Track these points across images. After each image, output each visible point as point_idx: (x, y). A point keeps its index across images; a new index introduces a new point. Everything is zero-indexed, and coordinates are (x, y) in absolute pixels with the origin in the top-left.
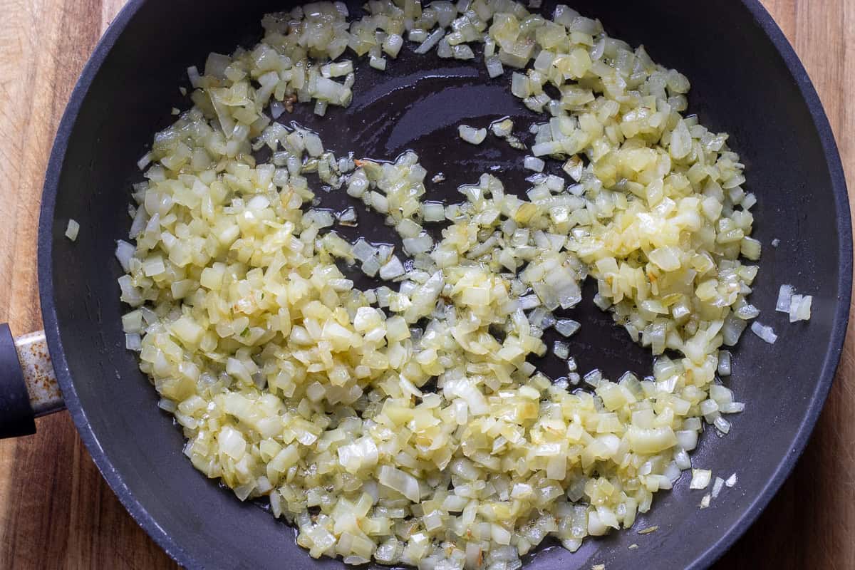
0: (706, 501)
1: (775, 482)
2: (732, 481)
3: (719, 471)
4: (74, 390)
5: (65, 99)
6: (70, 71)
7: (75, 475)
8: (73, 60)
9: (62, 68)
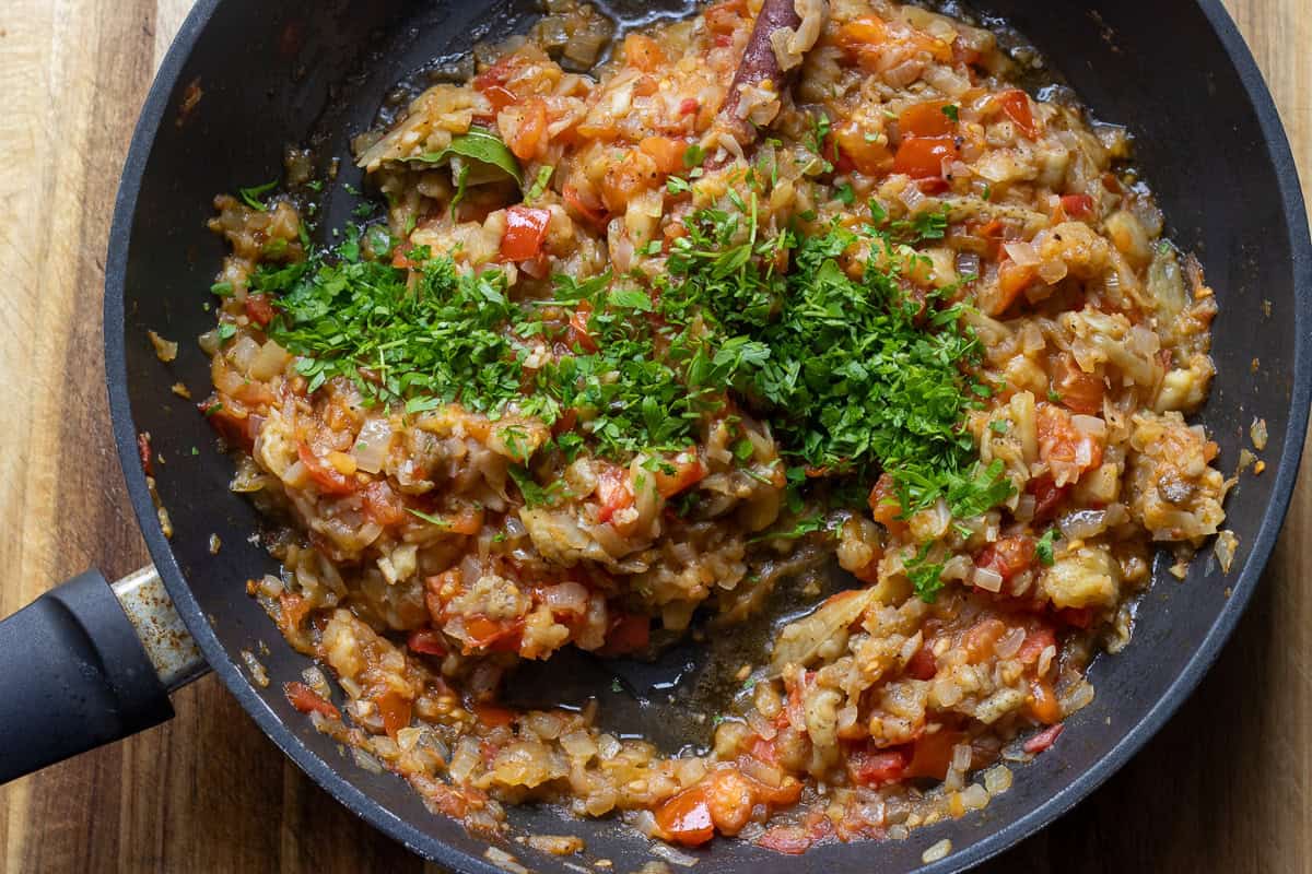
4: (217, 642)
5: (100, 219)
6: (108, 177)
7: (126, 782)
8: (111, 159)
9: (94, 173)
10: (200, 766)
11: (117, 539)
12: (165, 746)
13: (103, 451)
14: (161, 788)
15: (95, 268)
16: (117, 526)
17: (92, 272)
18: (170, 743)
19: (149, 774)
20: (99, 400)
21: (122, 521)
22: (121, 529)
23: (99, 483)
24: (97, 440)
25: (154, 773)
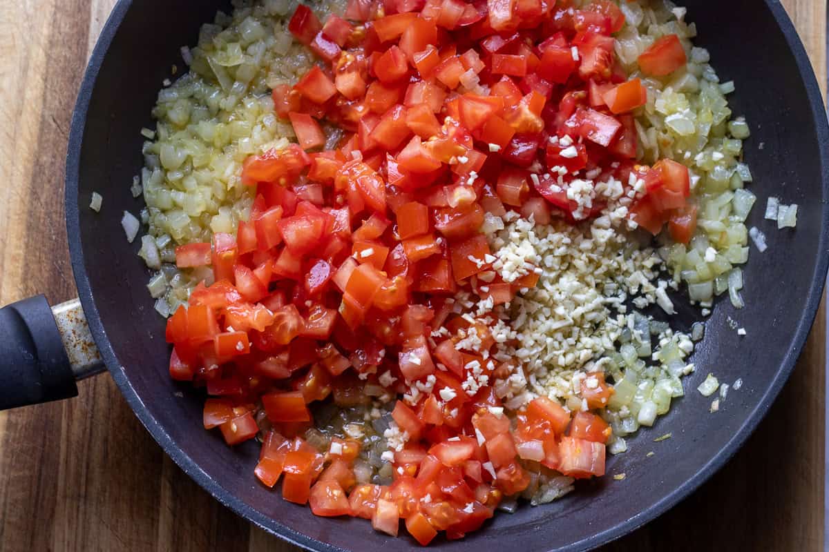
0: (715, 405)
1: (779, 380)
2: (738, 384)
3: (724, 376)
4: (112, 351)
5: (55, 91)
6: (61, 65)
7: (63, 446)
8: (63, 54)
9: (52, 62)
10: (110, 438)
11: (61, 293)
12: (88, 425)
13: (54, 237)
14: (85, 451)
15: (51, 121)
16: (62, 284)
17: (50, 125)
18: (92, 423)
19: (78, 442)
20: (52, 205)
21: (65, 281)
22: (64, 287)
23: (51, 257)
24: (50, 231)
25: (81, 442)
